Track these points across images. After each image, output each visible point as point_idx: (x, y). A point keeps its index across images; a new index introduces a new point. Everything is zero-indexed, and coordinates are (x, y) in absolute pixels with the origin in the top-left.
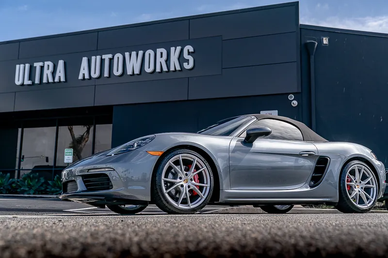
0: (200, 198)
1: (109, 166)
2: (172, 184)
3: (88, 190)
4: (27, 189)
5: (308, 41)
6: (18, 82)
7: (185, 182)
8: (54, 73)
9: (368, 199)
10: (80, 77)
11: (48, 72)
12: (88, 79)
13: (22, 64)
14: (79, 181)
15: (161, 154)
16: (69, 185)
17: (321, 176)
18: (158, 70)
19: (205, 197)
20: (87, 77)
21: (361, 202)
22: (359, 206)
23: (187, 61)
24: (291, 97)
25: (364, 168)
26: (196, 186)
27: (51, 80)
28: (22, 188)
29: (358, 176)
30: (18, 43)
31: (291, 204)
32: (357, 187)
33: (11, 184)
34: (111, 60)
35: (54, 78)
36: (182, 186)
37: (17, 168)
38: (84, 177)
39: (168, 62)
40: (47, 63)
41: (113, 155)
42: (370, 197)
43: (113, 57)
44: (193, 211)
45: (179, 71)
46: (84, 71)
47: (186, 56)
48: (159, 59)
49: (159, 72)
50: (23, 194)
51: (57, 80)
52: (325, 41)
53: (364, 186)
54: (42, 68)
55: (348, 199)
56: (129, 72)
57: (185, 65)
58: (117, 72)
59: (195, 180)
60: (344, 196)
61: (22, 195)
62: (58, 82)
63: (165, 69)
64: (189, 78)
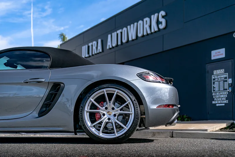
8: (97, 48)
10: (108, 48)
11: (94, 48)
13: (84, 45)
20: (111, 47)
23: (161, 23)
29: (108, 102)
30: (83, 34)
34: (121, 33)
40: (94, 43)
42: (124, 126)
45: (157, 31)
46: (109, 44)
47: (161, 19)
48: (145, 26)
49: (146, 35)
54: (92, 46)
56: (130, 39)
57: (160, 26)
58: (124, 41)
63: (149, 32)
64: (163, 35)
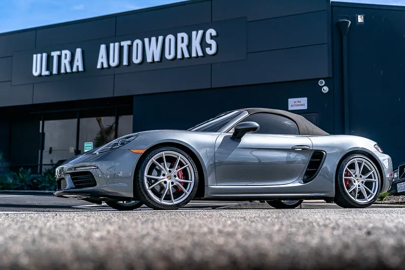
0: (184, 194)
1: (93, 164)
2: (156, 180)
3: (77, 187)
4: (48, 185)
5: (341, 20)
6: (36, 73)
7: (169, 178)
8: (71, 63)
9: (368, 193)
10: (99, 66)
11: (65, 62)
12: (107, 68)
13: (39, 53)
14: (68, 178)
15: (143, 151)
16: (62, 181)
17: (315, 171)
18: (179, 56)
19: (189, 193)
20: (105, 66)
21: (361, 196)
22: (357, 200)
23: (210, 46)
24: (322, 83)
25: (366, 161)
26: (179, 182)
27: (69, 70)
28: (43, 184)
29: (358, 171)
30: (35, 31)
31: (301, 199)
32: (356, 181)
33: (32, 180)
34: (130, 47)
35: (72, 67)
36: (165, 182)
37: (39, 163)
38: (72, 174)
39: (190, 48)
40: (64, 52)
41: (97, 153)
42: (372, 192)
43: (132, 43)
44: (177, 207)
45: (201, 56)
46: (102, 60)
47: (208, 40)
48: (180, 45)
49: (180, 59)
50: (45, 190)
51: (75, 70)
52: (360, 19)
53: (364, 181)
54: (59, 57)
55: (346, 193)
56: (149, 60)
57: (208, 51)
58: (136, 60)
59: (179, 177)
60: (341, 191)
61: (42, 191)
62: (76, 72)
63: (187, 55)
64: (211, 64)
